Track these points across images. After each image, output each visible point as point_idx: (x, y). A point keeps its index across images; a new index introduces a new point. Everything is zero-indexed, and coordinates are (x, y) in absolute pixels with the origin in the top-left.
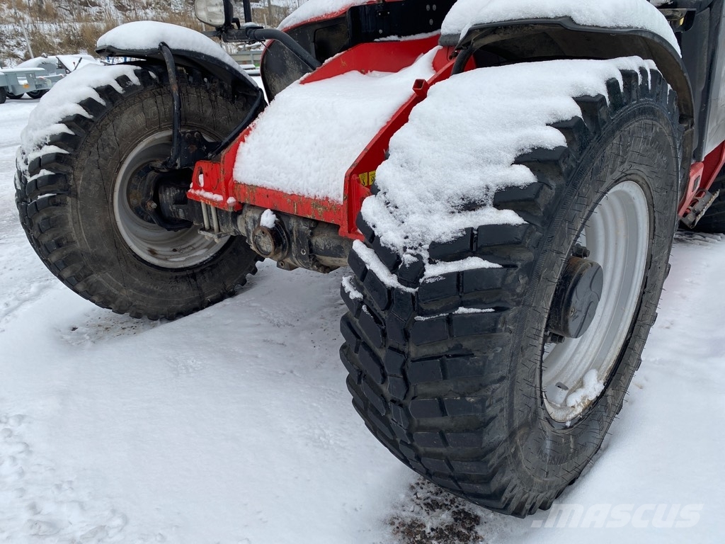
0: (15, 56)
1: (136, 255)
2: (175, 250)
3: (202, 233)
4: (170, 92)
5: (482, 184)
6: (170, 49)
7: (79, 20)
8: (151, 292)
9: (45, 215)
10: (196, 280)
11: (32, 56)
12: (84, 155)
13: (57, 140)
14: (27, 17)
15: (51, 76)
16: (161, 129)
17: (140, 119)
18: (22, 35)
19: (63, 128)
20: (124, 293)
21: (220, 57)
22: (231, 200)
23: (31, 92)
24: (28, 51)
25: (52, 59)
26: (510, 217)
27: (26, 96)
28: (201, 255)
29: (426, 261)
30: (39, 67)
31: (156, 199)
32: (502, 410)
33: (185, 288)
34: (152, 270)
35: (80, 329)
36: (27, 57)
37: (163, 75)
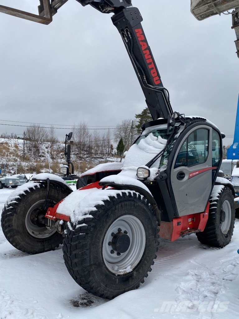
0: (10, 173)
1: (28, 232)
2: (39, 233)
3: (47, 227)
4: (47, 190)
5: (88, 210)
6: (50, 180)
7: (37, 161)
8: (30, 244)
9: (8, 218)
10: (43, 243)
11: (16, 173)
12: (22, 203)
13: (16, 200)
14: (18, 160)
15: (21, 181)
16: (43, 199)
17: (38, 196)
18: (15, 166)
19: (18, 197)
20: (22, 243)
21: (63, 182)
22: (54, 217)
23: (13, 186)
24: (16, 171)
25: (23, 175)
26: (91, 216)
27: (10, 187)
28: (47, 236)
29: (77, 224)
30: (17, 177)
31: (37, 217)
32: (87, 257)
33: (40, 245)
34: (31, 237)
35: (7, 255)
36: (14, 174)
37: (46, 186)
